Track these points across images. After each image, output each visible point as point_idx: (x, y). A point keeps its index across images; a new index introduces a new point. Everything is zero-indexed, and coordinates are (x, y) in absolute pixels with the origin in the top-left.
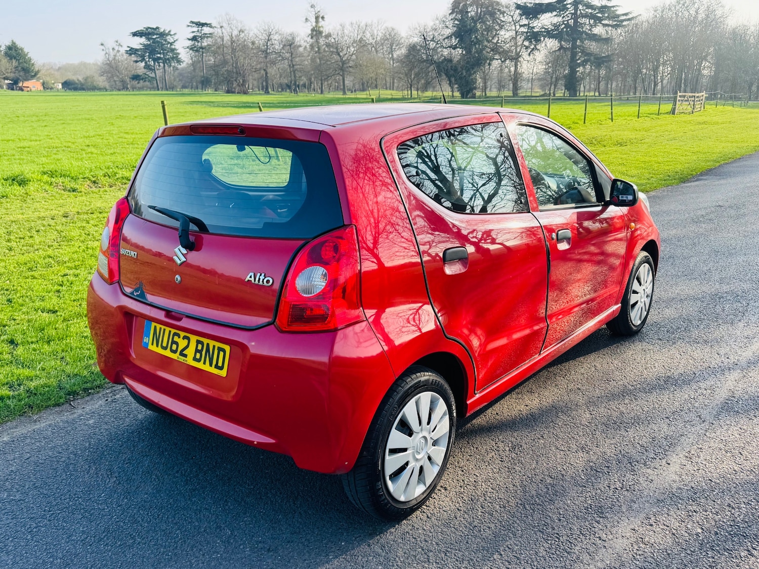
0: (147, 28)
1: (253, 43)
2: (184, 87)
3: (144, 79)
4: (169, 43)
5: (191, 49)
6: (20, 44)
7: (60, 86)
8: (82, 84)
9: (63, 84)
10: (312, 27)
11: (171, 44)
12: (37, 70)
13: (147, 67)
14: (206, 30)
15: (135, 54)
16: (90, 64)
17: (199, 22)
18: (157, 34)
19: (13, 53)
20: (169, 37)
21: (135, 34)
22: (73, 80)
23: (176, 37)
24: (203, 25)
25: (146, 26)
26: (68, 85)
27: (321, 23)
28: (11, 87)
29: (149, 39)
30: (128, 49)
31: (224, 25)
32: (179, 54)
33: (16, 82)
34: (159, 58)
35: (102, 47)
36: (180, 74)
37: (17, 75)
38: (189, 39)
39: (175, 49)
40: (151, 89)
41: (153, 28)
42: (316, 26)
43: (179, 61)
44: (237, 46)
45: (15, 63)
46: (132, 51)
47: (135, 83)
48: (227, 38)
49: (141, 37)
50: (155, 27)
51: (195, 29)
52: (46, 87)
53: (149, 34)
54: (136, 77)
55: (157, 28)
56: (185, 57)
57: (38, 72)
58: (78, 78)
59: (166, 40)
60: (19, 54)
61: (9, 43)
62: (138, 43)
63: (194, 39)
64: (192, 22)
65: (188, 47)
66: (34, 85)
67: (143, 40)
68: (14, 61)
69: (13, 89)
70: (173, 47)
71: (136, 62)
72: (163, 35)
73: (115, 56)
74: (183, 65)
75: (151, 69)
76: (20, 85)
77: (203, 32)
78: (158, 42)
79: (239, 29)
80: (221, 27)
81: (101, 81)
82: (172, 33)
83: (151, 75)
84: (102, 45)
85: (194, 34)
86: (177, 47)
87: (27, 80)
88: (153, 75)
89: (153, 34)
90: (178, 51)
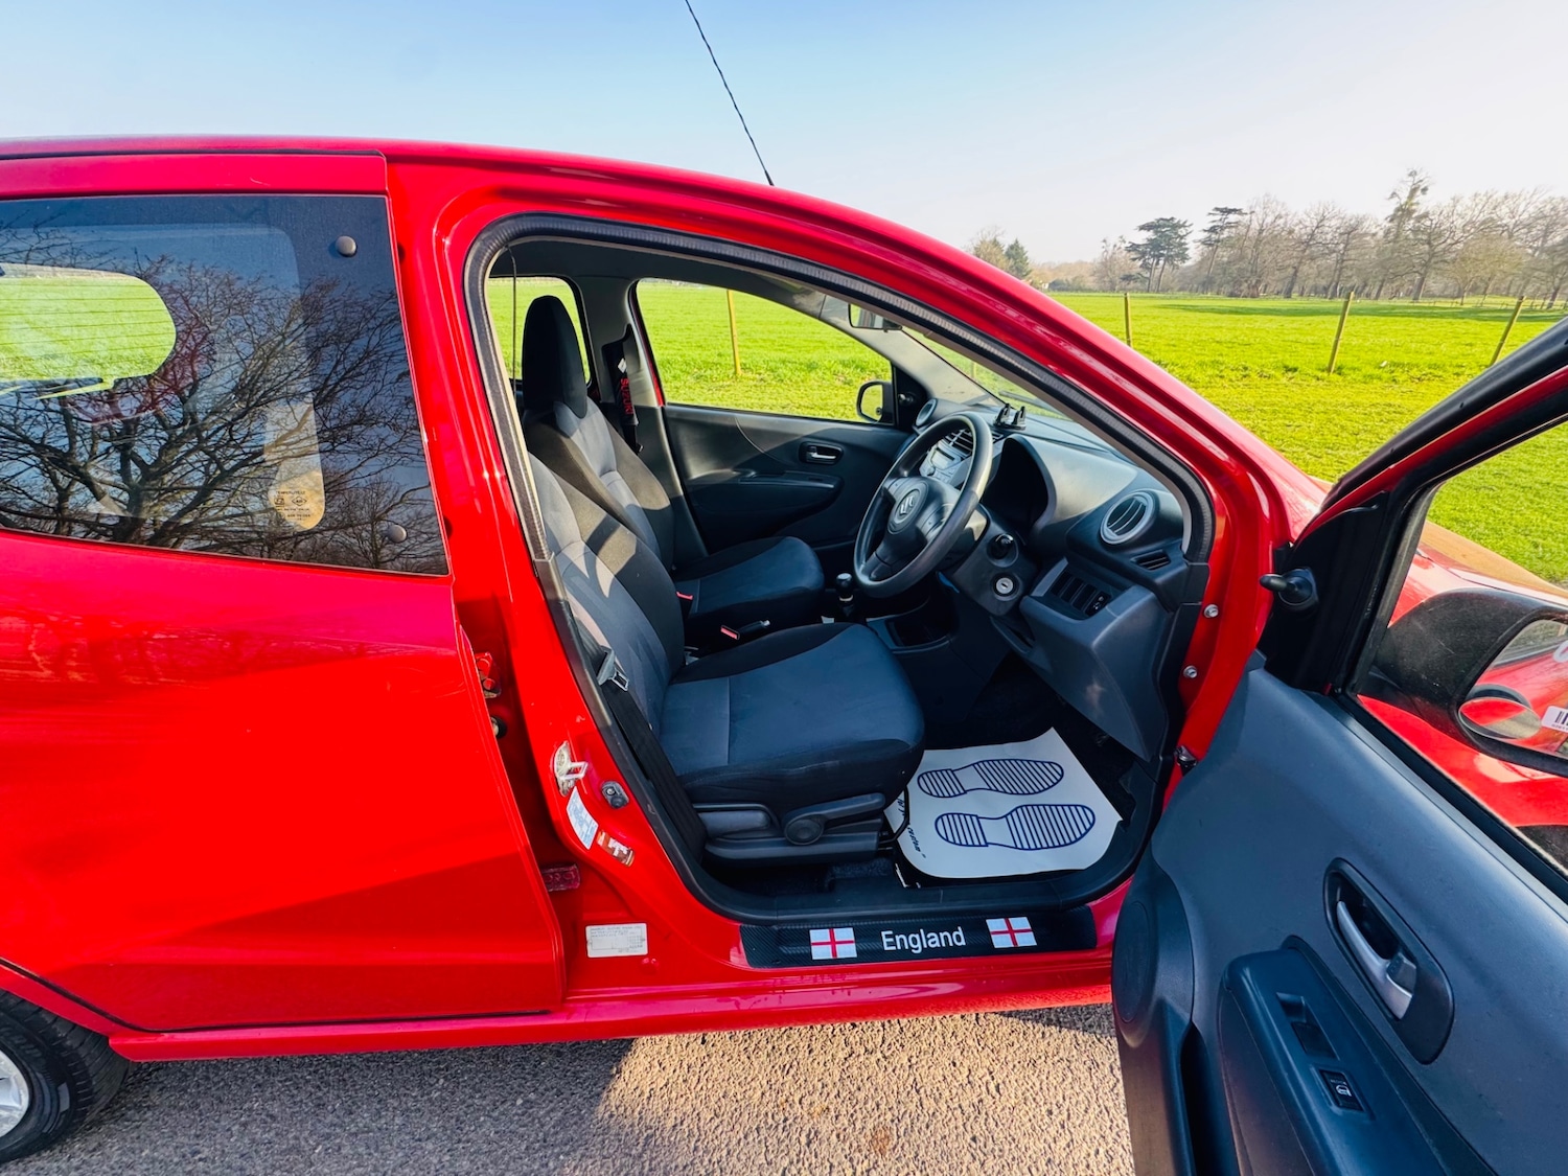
0: (1158, 221)
1: (1291, 232)
2: (1180, 290)
3: (1135, 280)
4: (1179, 236)
5: (1204, 243)
6: (1022, 243)
7: (1047, 286)
8: (1069, 285)
9: (1050, 285)
10: (1398, 205)
11: (1182, 237)
13: (1145, 266)
14: (1232, 218)
15: (1135, 250)
16: (1087, 263)
17: (1226, 208)
18: (1168, 226)
19: (1014, 252)
20: (1182, 229)
21: (1142, 228)
22: (1063, 281)
23: (1189, 229)
24: (1230, 211)
25: (1158, 217)
27: (1419, 195)
29: (1156, 233)
30: (1129, 245)
31: (1257, 209)
32: (1187, 249)
34: (1162, 255)
35: (1104, 244)
36: (1183, 274)
38: (1205, 231)
39: (1185, 244)
40: (1142, 291)
41: (1166, 220)
42: (1406, 203)
43: (1184, 258)
44: (1265, 239)
45: (1011, 262)
46: (1134, 247)
47: (1124, 283)
48: (1255, 226)
49: (1149, 230)
50: (1169, 218)
51: (1218, 217)
53: (1159, 226)
54: (1128, 278)
55: (1172, 219)
56: (1194, 252)
57: (1030, 271)
58: (1062, 277)
59: (1176, 233)
60: (1017, 254)
61: (1012, 242)
62: (1142, 238)
63: (1213, 230)
64: (1217, 209)
65: (1199, 241)
67: (1150, 234)
68: (1011, 260)
70: (1183, 241)
71: (1134, 259)
72: (1177, 226)
73: (1114, 253)
74: (1188, 263)
75: (1148, 268)
77: (1227, 221)
78: (1167, 235)
79: (1277, 214)
80: (1252, 212)
81: (1090, 282)
82: (1187, 224)
83: (1146, 275)
84: (1104, 241)
85: (1215, 224)
86: (1187, 241)
88: (1148, 275)
89: (1164, 226)
90: (1186, 246)
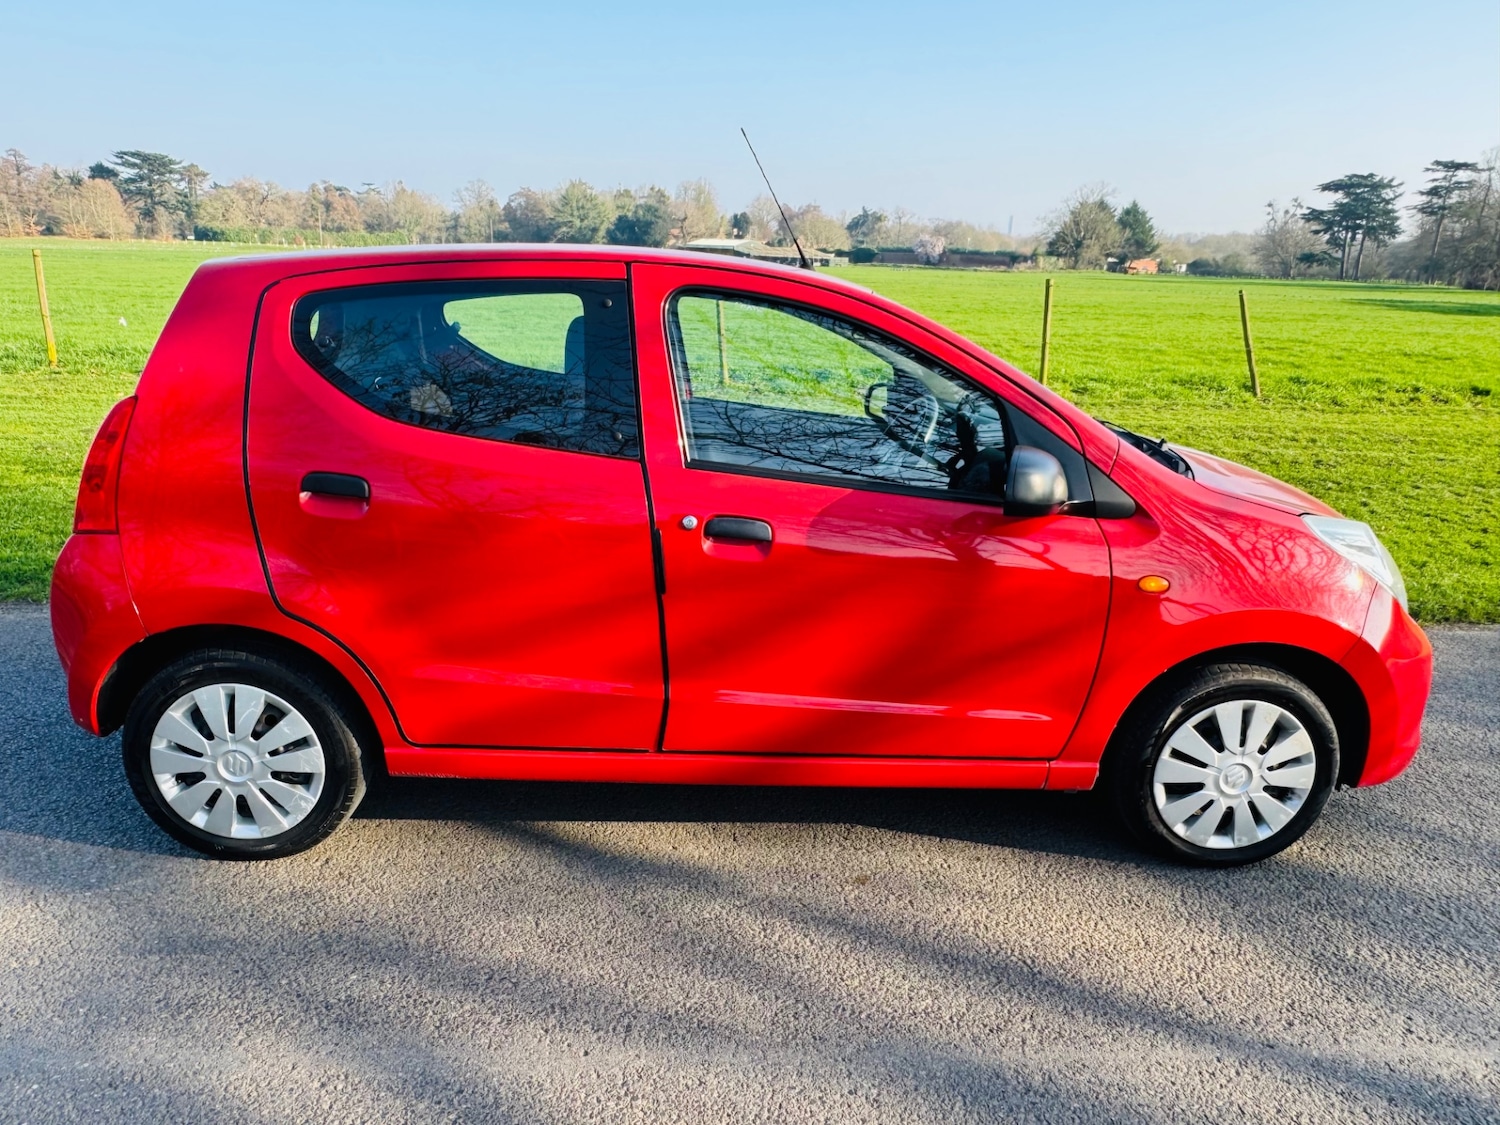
0: (1350, 177)
2: (1393, 276)
3: (1320, 262)
4: (1384, 200)
5: (1422, 211)
6: (1142, 206)
7: (1184, 268)
8: (1218, 266)
9: (1188, 266)
11: (1388, 202)
12: (1156, 243)
13: (1334, 242)
14: (1463, 175)
15: (1316, 219)
16: (1245, 236)
17: (1452, 162)
18: (1366, 186)
19: (1131, 219)
20: (1388, 190)
21: (1326, 187)
22: (1207, 260)
23: (1399, 191)
24: (1458, 166)
25: (1349, 173)
26: (1198, 268)
28: (1112, 268)
29: (1348, 194)
30: (1307, 212)
32: (1397, 218)
33: (1122, 259)
34: (1360, 226)
35: (1270, 209)
36: (1394, 255)
37: (1126, 250)
38: (1422, 193)
39: (1393, 211)
40: (1325, 276)
41: (1362, 177)
43: (1393, 232)
45: (1128, 233)
46: (1315, 215)
47: (1303, 266)
49: (1336, 190)
50: (1366, 174)
51: (1440, 175)
52: (1163, 269)
53: (1352, 186)
54: (1308, 258)
55: (1371, 175)
56: (1409, 224)
57: (1157, 246)
58: (1207, 255)
59: (1379, 196)
60: (1137, 221)
61: (1127, 205)
62: (1327, 202)
63: (1434, 192)
64: (1438, 163)
65: (1415, 208)
66: (1145, 265)
67: (1339, 197)
68: (1128, 230)
69: (1114, 271)
70: (1390, 207)
71: (1317, 232)
72: (1377, 187)
73: (1286, 223)
74: (1400, 239)
75: (1338, 245)
76: (1127, 265)
77: (1454, 179)
78: (1364, 199)
80: (1491, 169)
81: (1250, 263)
82: (1394, 183)
83: (1335, 255)
84: (1270, 205)
85: (1437, 184)
86: (1396, 208)
87: (1138, 258)
88: (1339, 255)
89: (1359, 186)
90: (1396, 214)
